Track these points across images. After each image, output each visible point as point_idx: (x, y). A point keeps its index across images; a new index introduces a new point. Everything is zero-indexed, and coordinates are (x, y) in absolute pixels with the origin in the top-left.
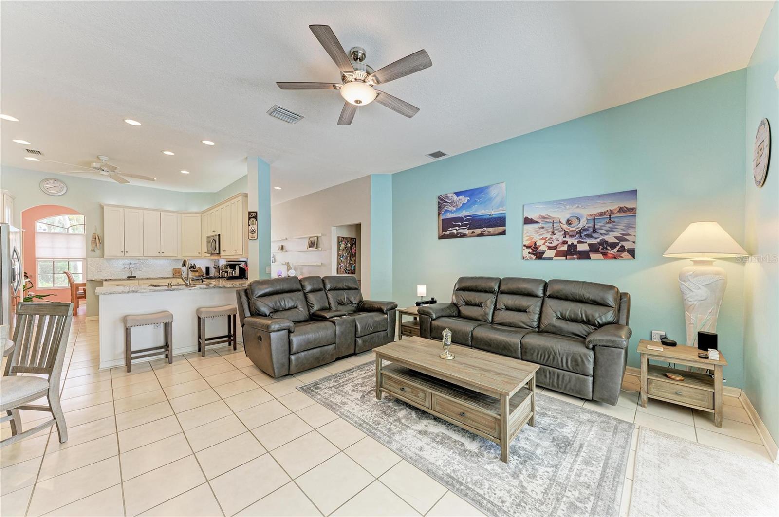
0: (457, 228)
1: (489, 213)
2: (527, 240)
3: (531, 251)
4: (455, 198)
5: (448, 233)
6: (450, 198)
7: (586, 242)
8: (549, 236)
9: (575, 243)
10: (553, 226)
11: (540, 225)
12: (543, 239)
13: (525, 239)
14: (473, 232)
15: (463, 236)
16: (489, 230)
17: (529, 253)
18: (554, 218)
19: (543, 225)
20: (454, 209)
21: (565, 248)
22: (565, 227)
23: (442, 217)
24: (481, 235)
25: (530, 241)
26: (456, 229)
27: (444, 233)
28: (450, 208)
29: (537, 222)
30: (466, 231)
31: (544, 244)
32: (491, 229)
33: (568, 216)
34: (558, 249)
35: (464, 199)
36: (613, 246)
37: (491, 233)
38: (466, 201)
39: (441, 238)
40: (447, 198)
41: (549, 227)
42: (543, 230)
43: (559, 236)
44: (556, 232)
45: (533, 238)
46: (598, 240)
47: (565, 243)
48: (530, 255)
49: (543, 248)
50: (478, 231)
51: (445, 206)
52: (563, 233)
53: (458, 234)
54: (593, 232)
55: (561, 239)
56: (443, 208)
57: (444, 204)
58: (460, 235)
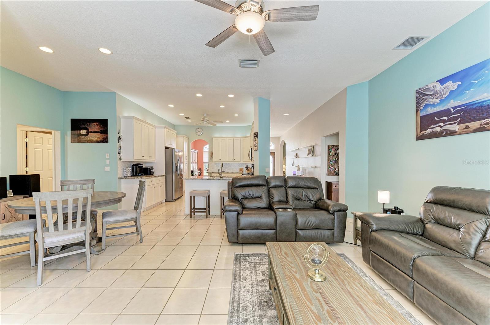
0: (442, 124)
4: (439, 87)
5: (428, 131)
14: (467, 127)
15: (452, 133)
20: (438, 101)
23: (421, 114)
24: (481, 129)
26: (441, 127)
27: (423, 132)
28: (432, 102)
30: (455, 127)
35: (452, 86)
38: (456, 87)
39: (419, 138)
40: (428, 89)
50: (475, 125)
51: (425, 99)
53: (442, 132)
56: (422, 102)
57: (424, 97)
58: (446, 133)
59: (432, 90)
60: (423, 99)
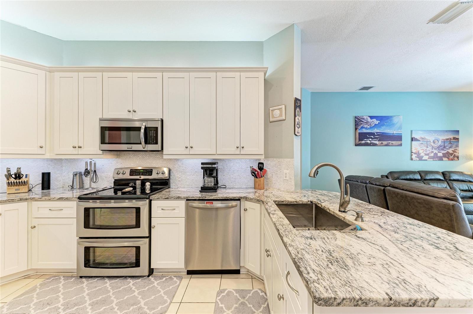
0: (371, 140)
1: (393, 133)
2: (414, 150)
3: (416, 156)
4: (369, 119)
5: (363, 142)
6: (366, 119)
7: (441, 152)
8: (425, 148)
9: (437, 152)
10: (427, 143)
11: (421, 142)
12: (422, 150)
13: (413, 149)
14: (382, 143)
15: (375, 145)
16: (392, 143)
17: (416, 157)
18: (427, 139)
19: (423, 142)
20: (369, 127)
21: (432, 155)
22: (432, 144)
23: (359, 131)
24: (387, 145)
25: (416, 150)
26: (370, 140)
27: (360, 142)
28: (365, 126)
29: (419, 140)
30: (377, 142)
31: (423, 152)
32: (394, 142)
33: (434, 139)
34: (430, 155)
35: (376, 122)
36: (452, 154)
37: (394, 144)
38: (377, 123)
39: (357, 145)
40: (363, 119)
41: (425, 143)
42: (422, 145)
43: (430, 148)
44: (428, 146)
45: (417, 149)
46: (446, 152)
47: (432, 152)
48: (416, 158)
49: (422, 154)
50: (385, 143)
51: (362, 124)
52: (432, 147)
54: (444, 148)
55: (431, 150)
56: (360, 125)
57: (361, 122)
58: (373, 144)
59: (366, 120)
60: (360, 123)
